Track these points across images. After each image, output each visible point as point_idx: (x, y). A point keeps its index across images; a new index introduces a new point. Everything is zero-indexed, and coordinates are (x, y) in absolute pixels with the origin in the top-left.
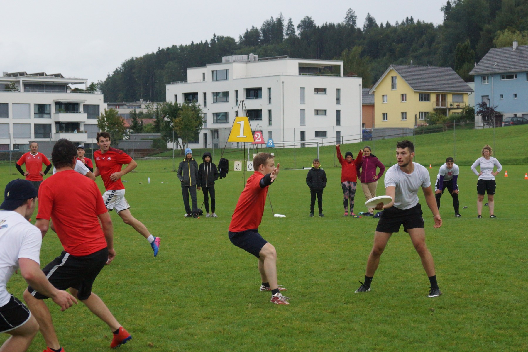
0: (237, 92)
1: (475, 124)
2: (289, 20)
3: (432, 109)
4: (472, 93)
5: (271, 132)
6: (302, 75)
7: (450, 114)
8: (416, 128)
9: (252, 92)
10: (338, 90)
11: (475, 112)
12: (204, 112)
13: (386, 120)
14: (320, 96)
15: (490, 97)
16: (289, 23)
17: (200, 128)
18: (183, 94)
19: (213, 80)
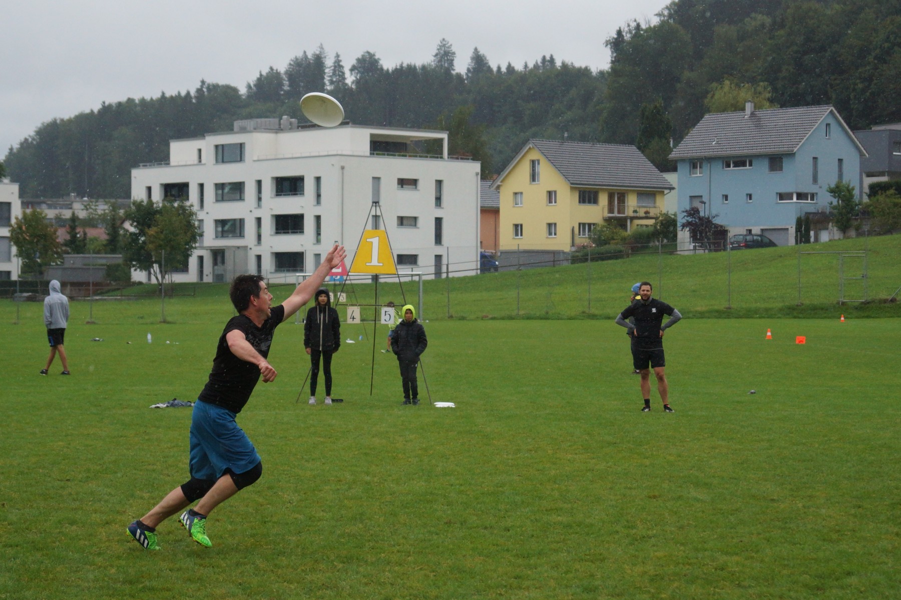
0: (259, 183)
1: (678, 245)
2: (335, 57)
3: (602, 217)
4: (672, 191)
5: (320, 255)
6: (375, 156)
7: (631, 229)
8: (574, 252)
9: (286, 184)
10: (439, 183)
11: (679, 224)
12: (200, 218)
13: (520, 237)
14: (407, 193)
15: (704, 199)
16: (335, 62)
17: (194, 245)
18: (162, 185)
19: (217, 161)
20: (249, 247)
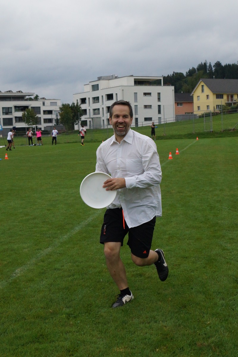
0: (102, 96)
3: (224, 103)
6: (136, 86)
10: (159, 94)
13: (199, 110)
14: (147, 97)
18: (80, 99)
19: (93, 91)
20: (101, 117)
